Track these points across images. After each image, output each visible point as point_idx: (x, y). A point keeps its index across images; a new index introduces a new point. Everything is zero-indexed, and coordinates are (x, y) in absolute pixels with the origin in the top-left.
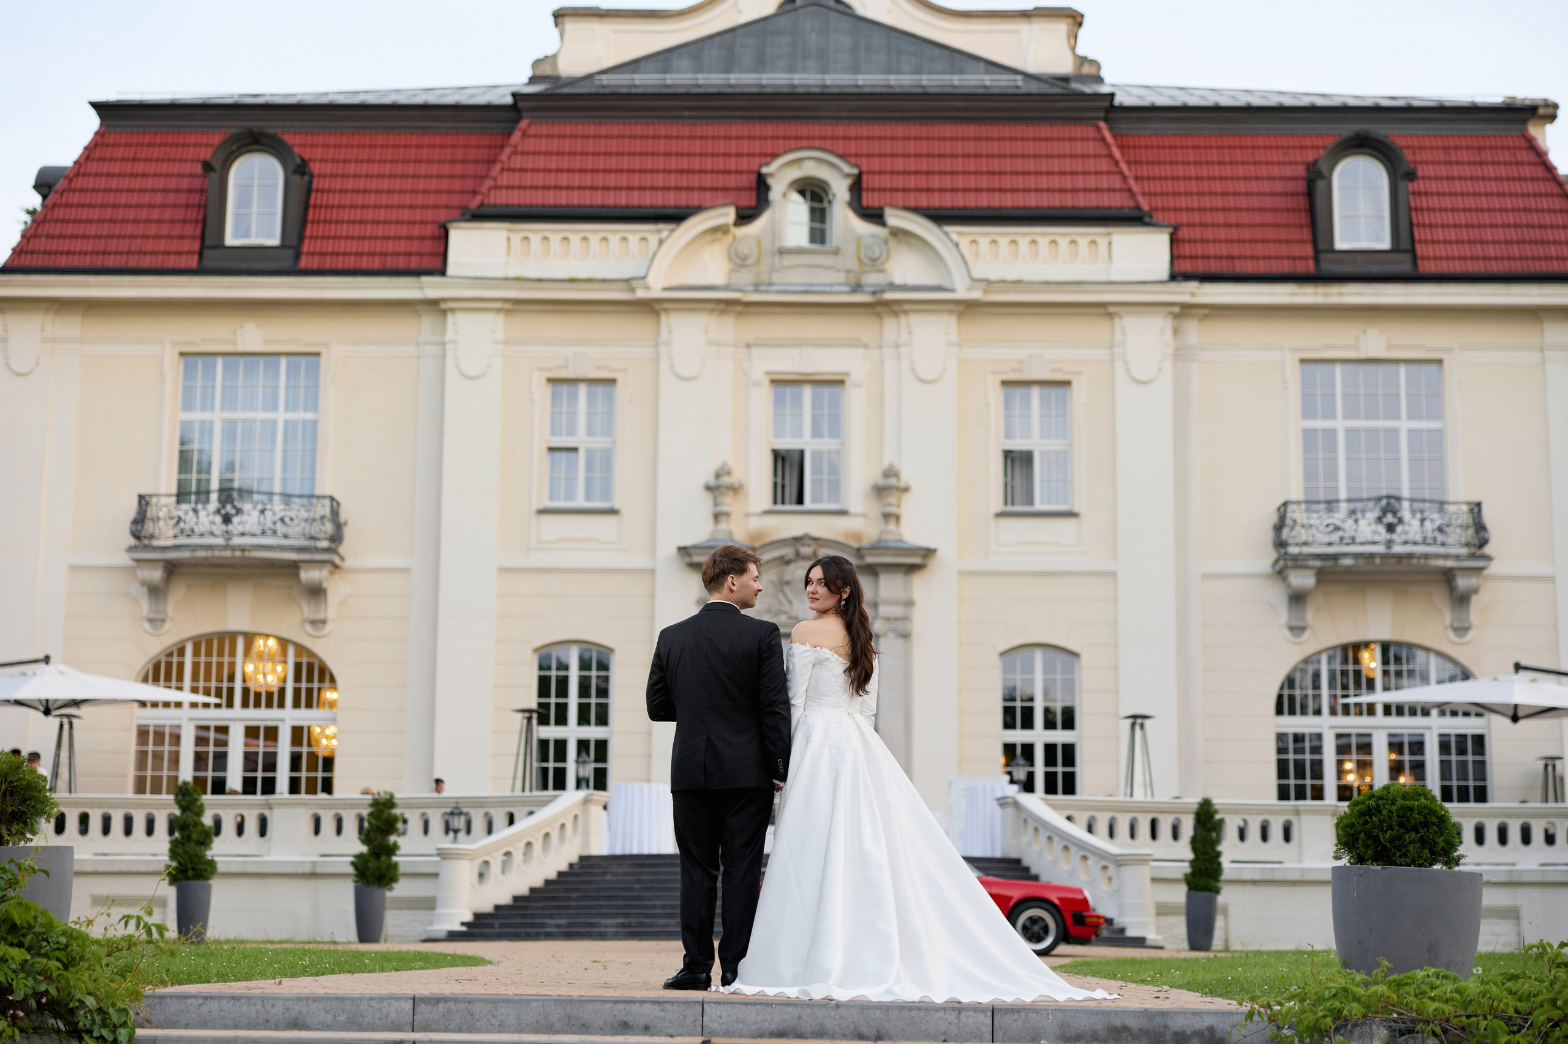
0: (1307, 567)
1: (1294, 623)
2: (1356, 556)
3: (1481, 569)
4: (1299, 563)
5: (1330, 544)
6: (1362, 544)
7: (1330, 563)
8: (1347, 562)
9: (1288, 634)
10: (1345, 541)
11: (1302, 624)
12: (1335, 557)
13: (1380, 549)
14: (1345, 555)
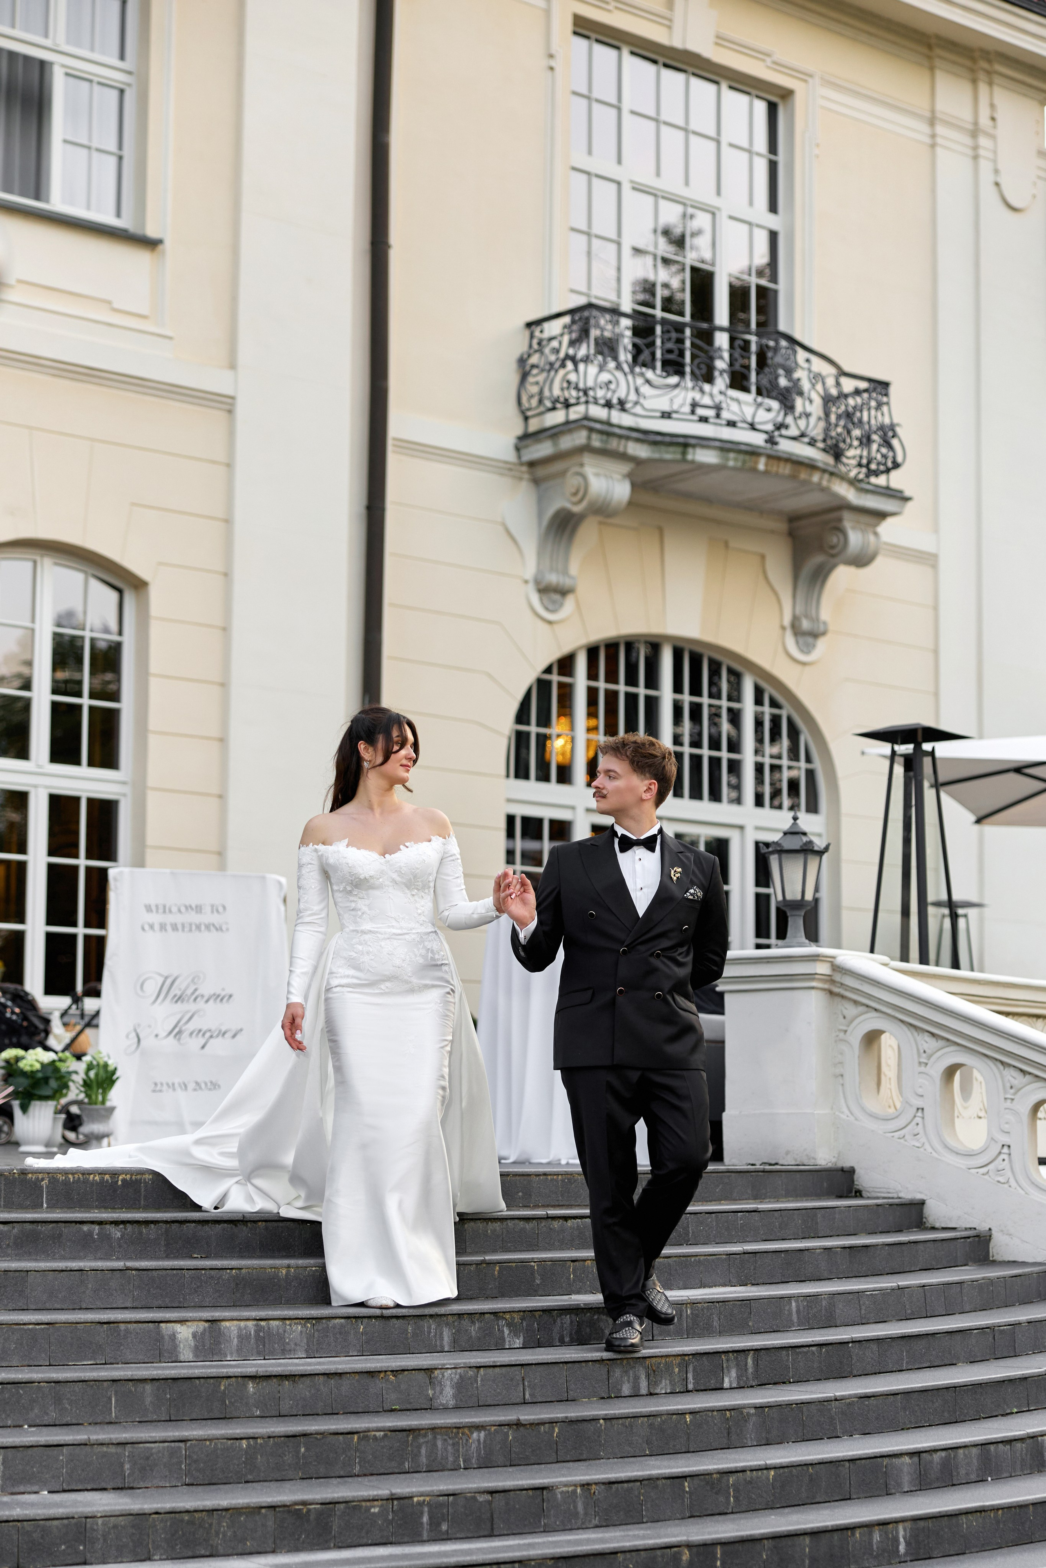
0: (624, 457)
1: (553, 578)
2: (726, 447)
3: (882, 515)
4: (614, 444)
5: (666, 415)
6: (732, 424)
7: (670, 454)
8: (706, 457)
9: (535, 598)
10: (700, 412)
11: (566, 582)
12: (684, 443)
13: (758, 439)
14: (704, 442)
